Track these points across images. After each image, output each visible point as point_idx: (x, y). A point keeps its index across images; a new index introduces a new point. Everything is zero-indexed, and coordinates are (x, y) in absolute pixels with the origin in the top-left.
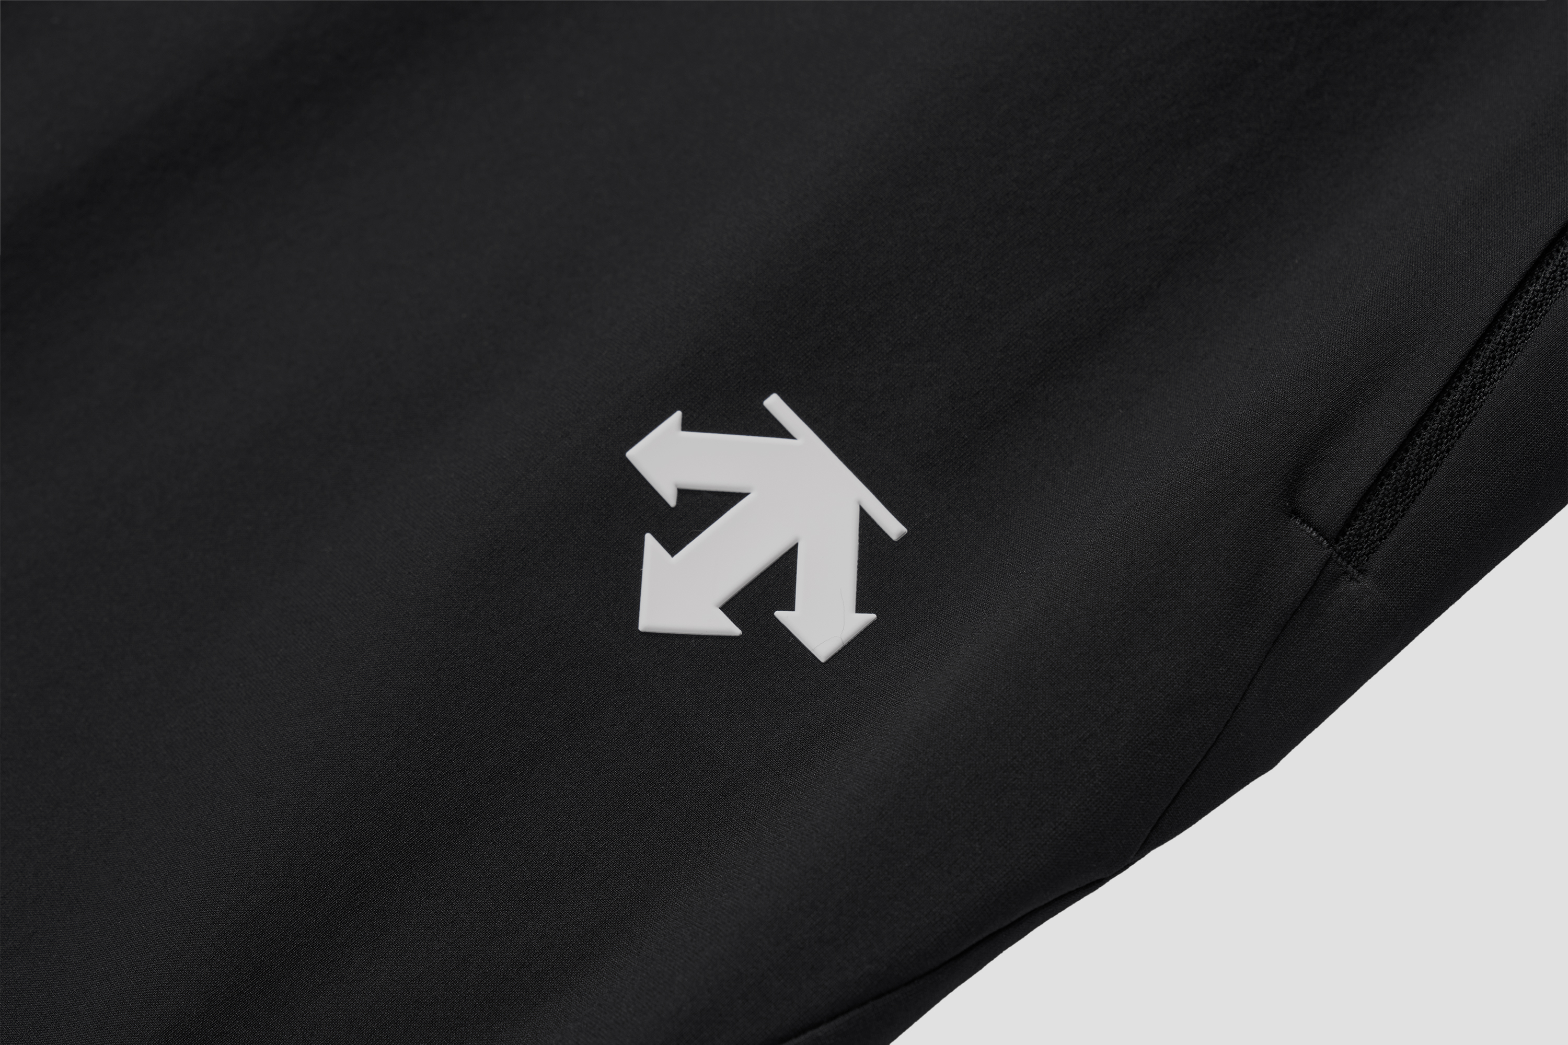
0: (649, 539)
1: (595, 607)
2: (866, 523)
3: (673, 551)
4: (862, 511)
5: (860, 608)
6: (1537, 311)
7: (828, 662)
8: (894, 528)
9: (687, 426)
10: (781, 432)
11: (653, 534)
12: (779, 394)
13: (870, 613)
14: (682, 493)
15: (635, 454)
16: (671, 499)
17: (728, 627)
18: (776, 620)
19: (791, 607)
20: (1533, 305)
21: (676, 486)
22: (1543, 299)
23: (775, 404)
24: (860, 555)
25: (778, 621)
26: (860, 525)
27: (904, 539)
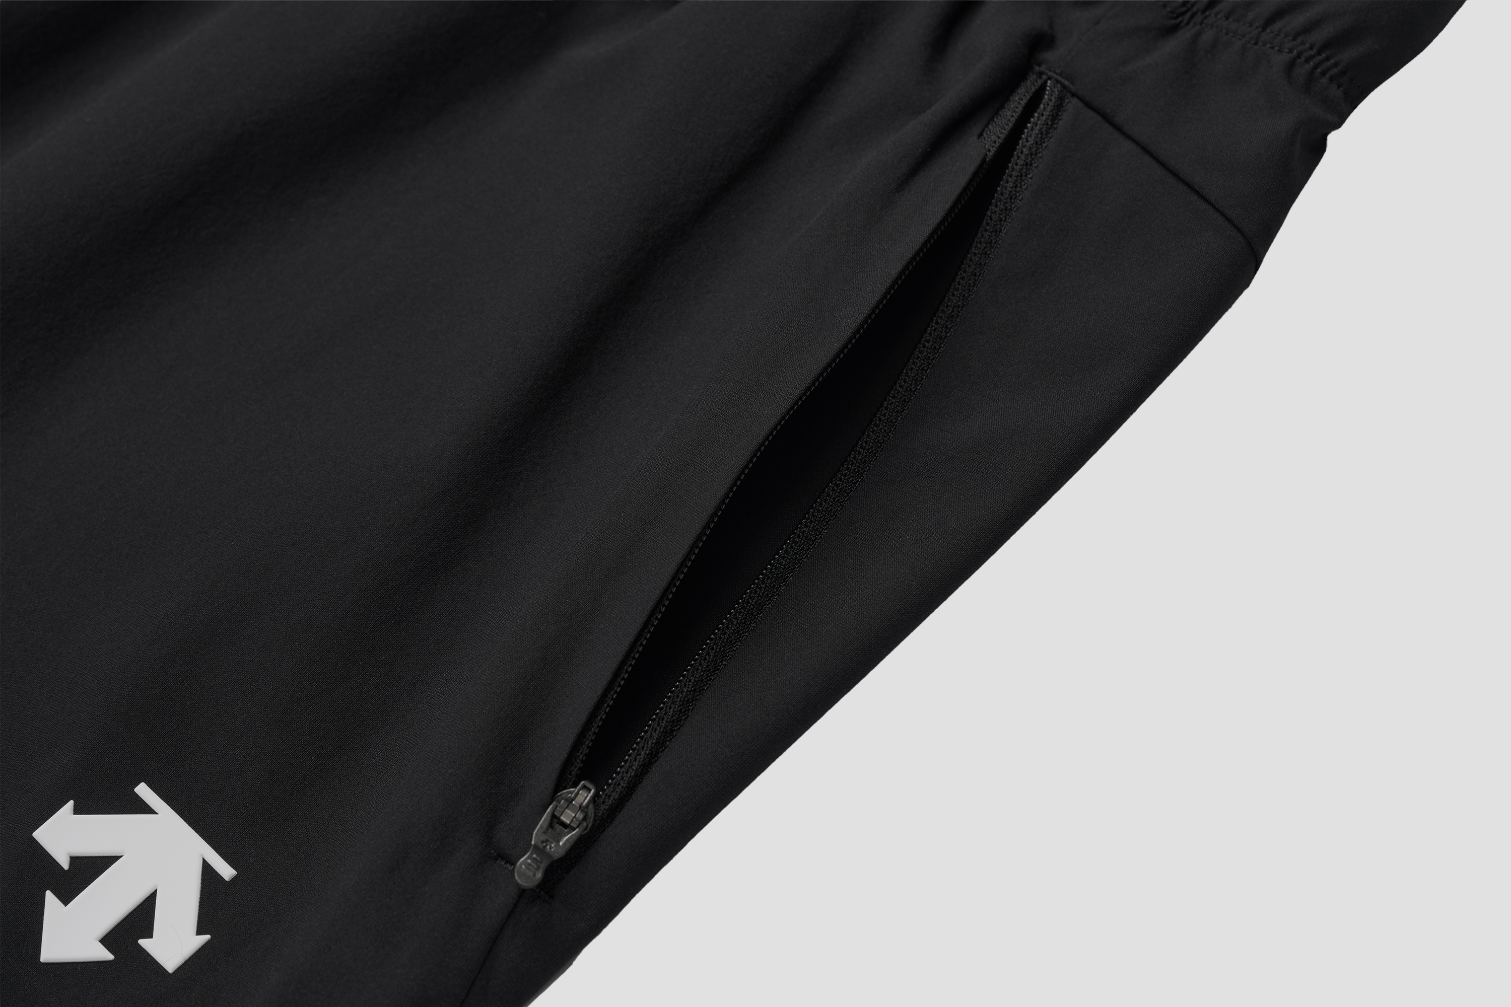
0: (49, 895)
1: (9, 947)
2: (207, 869)
3: (66, 901)
4: (204, 861)
5: (199, 932)
6: (689, 705)
7: (174, 973)
8: (226, 871)
9: (77, 811)
10: (147, 809)
11: (52, 891)
12: (145, 783)
13: (207, 934)
14: (74, 860)
15: (38, 835)
16: (65, 865)
17: (105, 955)
18: (140, 946)
19: (150, 935)
20: (686, 701)
21: (69, 854)
22: (694, 697)
23: (143, 791)
24: (201, 894)
25: (141, 946)
26: (202, 871)
27: (234, 879)
